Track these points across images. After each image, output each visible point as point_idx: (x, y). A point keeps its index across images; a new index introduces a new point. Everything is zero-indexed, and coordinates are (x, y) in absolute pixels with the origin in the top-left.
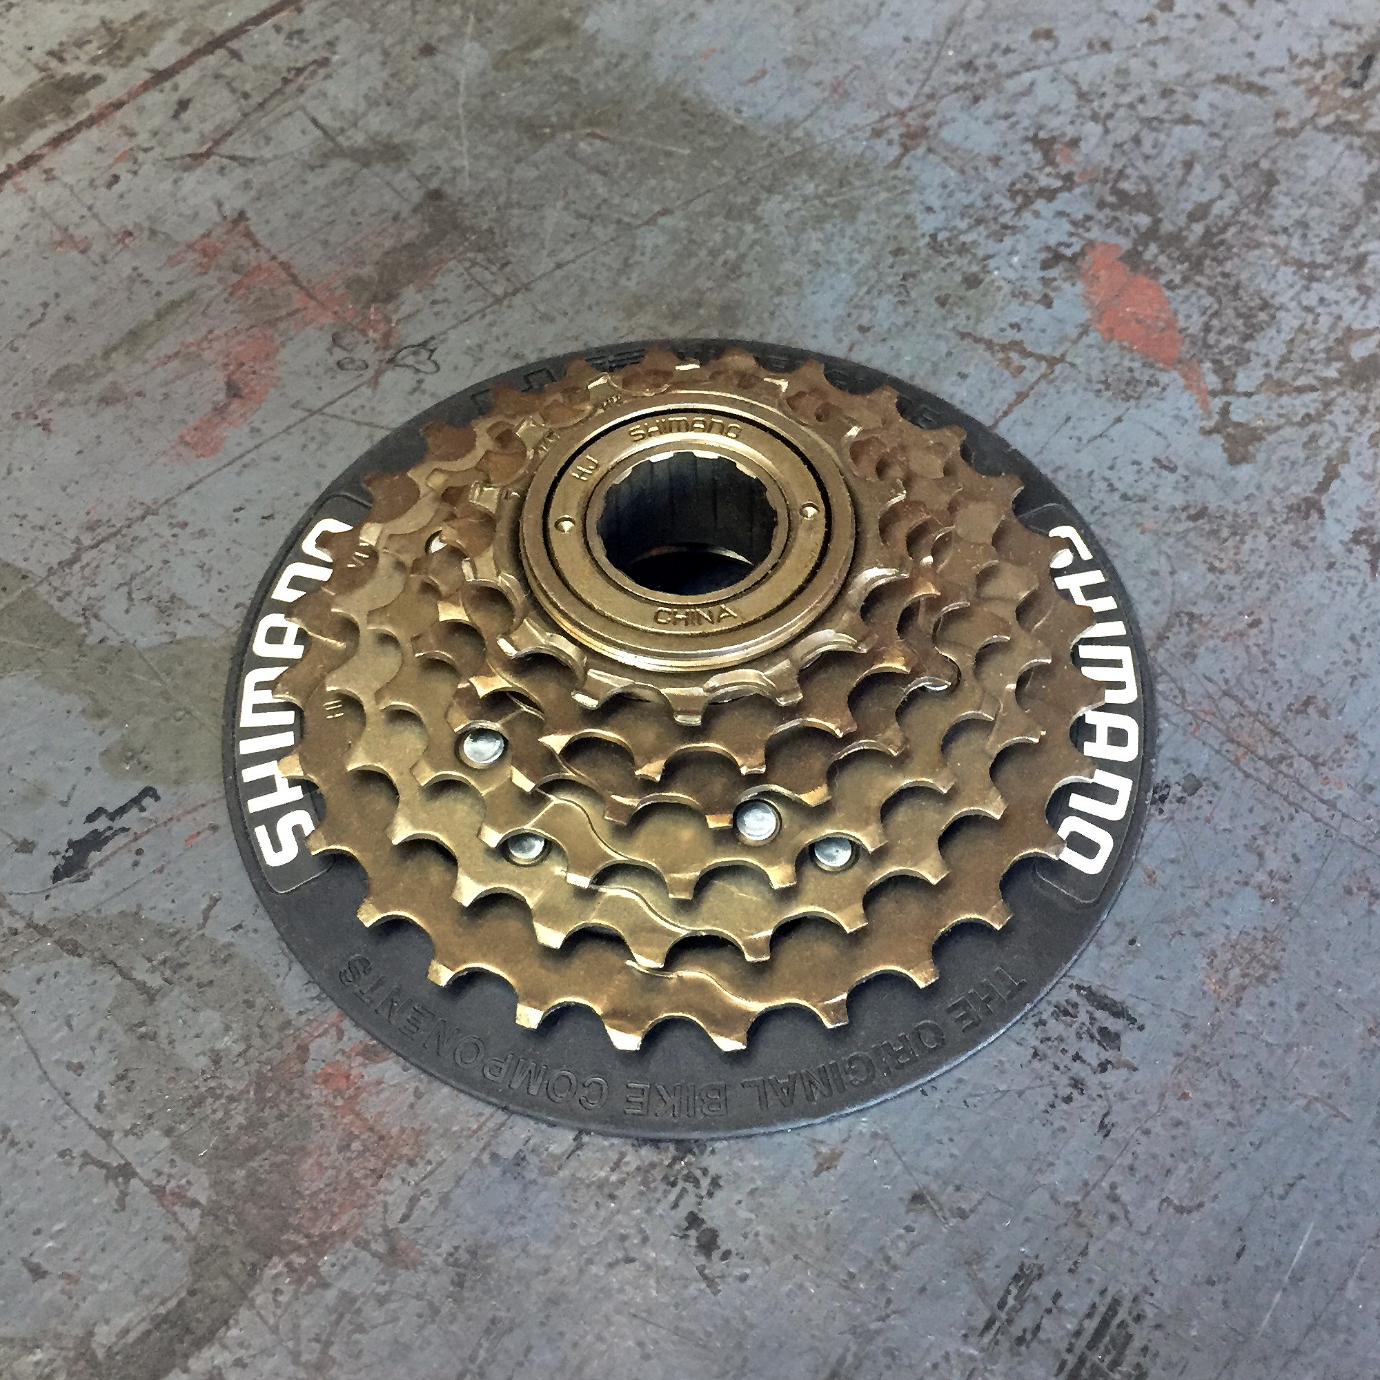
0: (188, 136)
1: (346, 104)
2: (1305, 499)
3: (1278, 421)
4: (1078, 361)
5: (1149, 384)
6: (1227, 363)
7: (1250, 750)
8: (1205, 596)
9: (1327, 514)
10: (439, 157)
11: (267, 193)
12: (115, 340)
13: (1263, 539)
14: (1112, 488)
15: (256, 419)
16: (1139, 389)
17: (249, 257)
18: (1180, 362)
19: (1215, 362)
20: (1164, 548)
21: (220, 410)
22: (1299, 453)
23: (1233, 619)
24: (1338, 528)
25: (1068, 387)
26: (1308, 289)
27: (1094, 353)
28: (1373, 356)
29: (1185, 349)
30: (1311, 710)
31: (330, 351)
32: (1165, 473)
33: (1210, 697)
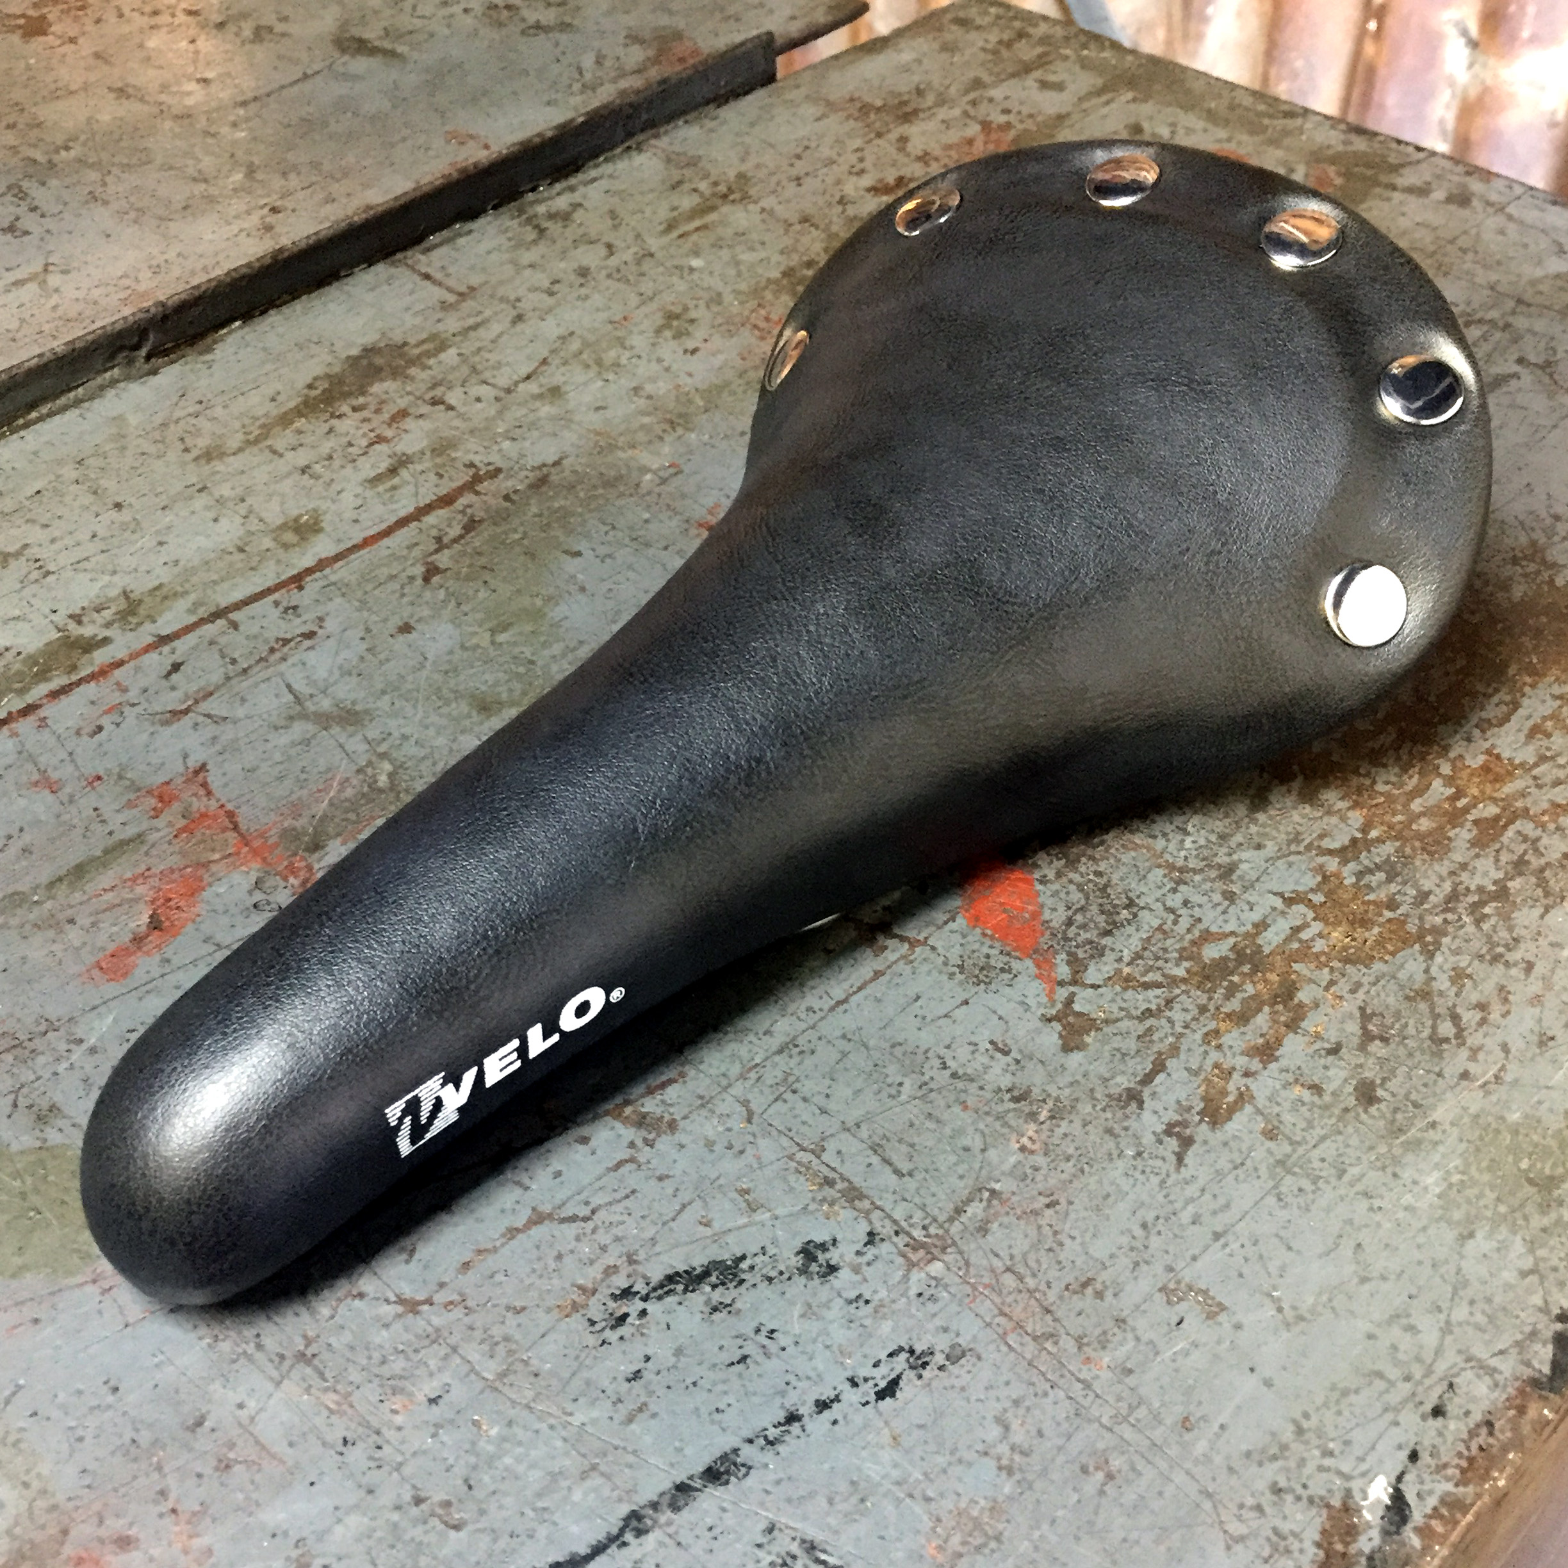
0: (174, 694)
1: (321, 673)
2: (1128, 1090)
3: (1117, 1013)
4: (939, 945)
5: (1002, 970)
6: (1081, 955)
7: (1019, 1326)
8: (1011, 1174)
9: (1148, 1103)
10: (393, 724)
11: (232, 748)
12: (63, 872)
13: (1077, 1124)
14: (944, 1066)
15: (169, 952)
16: (993, 974)
17: (198, 805)
18: (1036, 951)
19: (1069, 954)
20: (981, 1126)
21: (138, 940)
22: (1131, 1044)
23: (1033, 1198)
24: (1155, 1118)
25: (925, 968)
26: (1174, 891)
27: (957, 938)
28: (1225, 959)
29: (1044, 941)
30: (1089, 1291)
31: (250, 892)
32: (998, 1055)
33: (993, 1271)
